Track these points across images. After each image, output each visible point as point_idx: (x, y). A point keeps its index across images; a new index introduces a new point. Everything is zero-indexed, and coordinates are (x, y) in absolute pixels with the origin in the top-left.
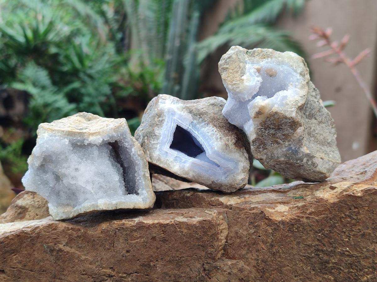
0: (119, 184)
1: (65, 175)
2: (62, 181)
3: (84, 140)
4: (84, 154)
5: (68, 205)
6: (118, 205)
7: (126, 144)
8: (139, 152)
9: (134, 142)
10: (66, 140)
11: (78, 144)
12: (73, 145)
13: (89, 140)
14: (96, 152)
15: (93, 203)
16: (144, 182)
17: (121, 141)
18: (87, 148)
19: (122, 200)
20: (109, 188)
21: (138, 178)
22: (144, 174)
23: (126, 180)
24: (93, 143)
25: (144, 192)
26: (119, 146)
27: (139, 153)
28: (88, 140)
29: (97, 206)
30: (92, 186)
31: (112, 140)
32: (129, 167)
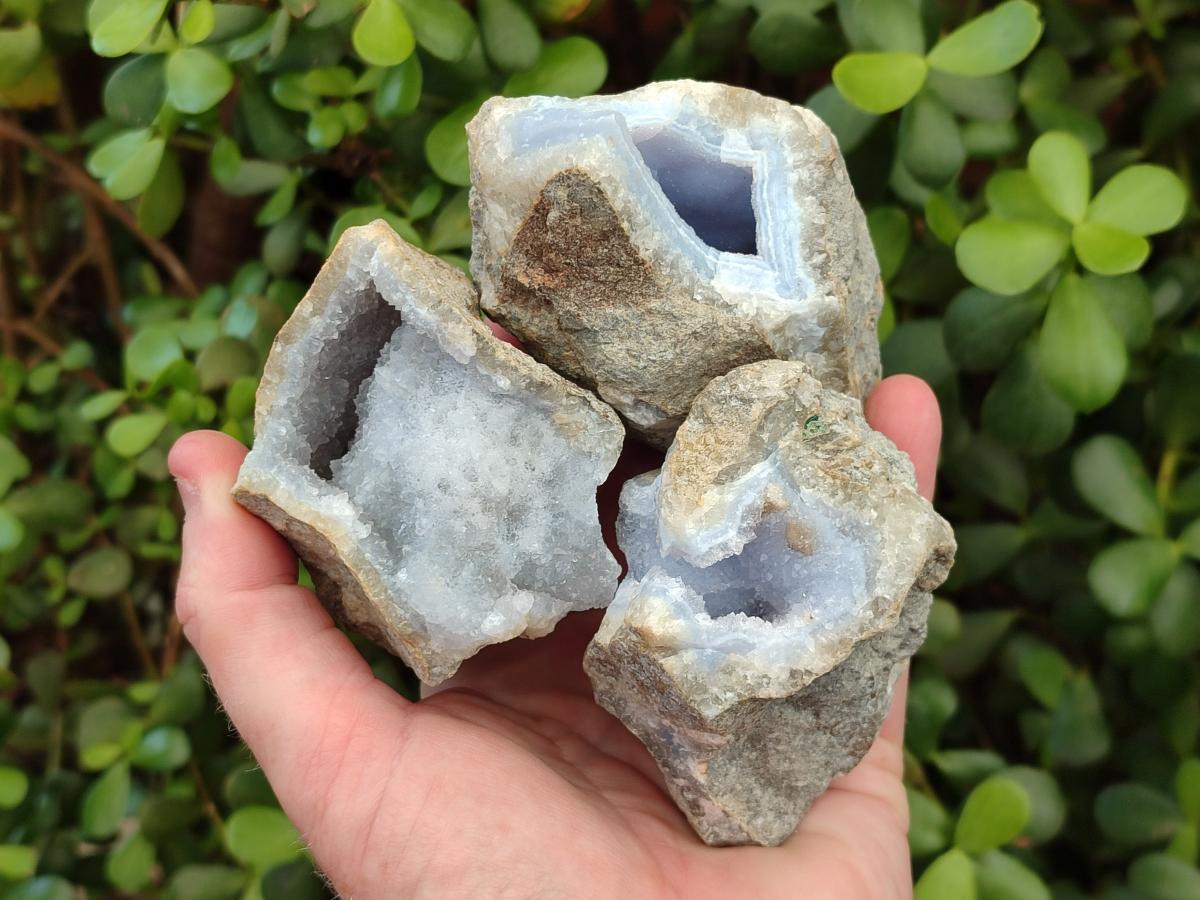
7: (285, 431)
11: (384, 547)
16: (333, 297)
17: (290, 450)
18: (376, 514)
21: (338, 322)
27: (277, 380)
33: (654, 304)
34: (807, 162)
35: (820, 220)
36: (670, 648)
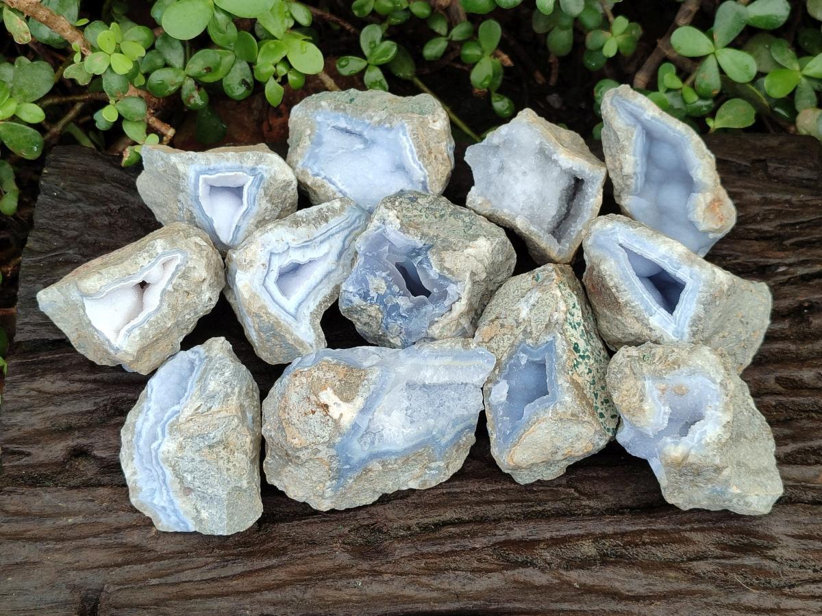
1: (510, 171)
2: (504, 173)
3: (554, 154)
4: (543, 166)
11: (546, 152)
12: (540, 149)
13: (559, 157)
14: (555, 174)
17: (587, 184)
18: (551, 163)
19: (540, 234)
20: (538, 215)
24: (559, 163)
26: (582, 186)
31: (580, 175)
33: (619, 317)
34: (706, 292)
35: (702, 314)
36: (686, 457)
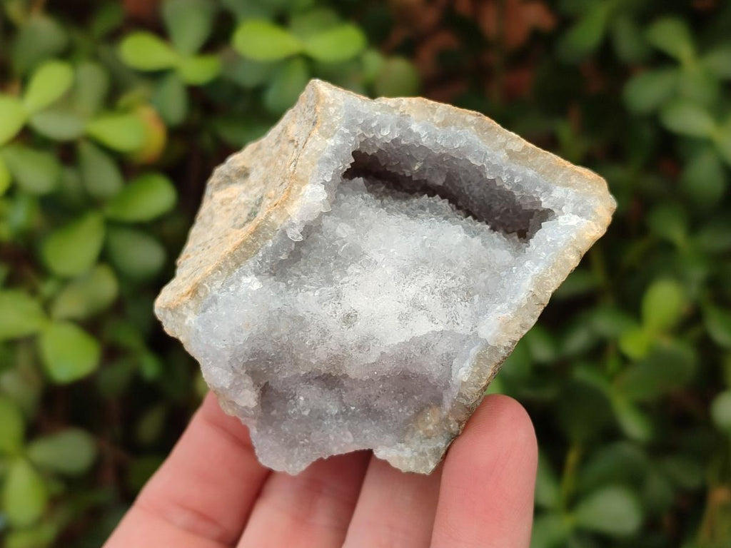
0: (477, 241)
1: (337, 360)
2: (345, 376)
3: (284, 233)
4: (322, 265)
5: (420, 411)
6: (538, 294)
7: (385, 134)
8: (435, 117)
9: (397, 108)
10: (246, 280)
11: (282, 258)
12: (274, 275)
13: (296, 220)
14: (343, 230)
15: (474, 351)
16: (530, 173)
17: (367, 140)
18: (312, 242)
19: (532, 273)
20: (467, 276)
21: (504, 179)
22: (510, 153)
23: (476, 210)
24: (311, 219)
25: (558, 192)
26: (372, 155)
27: (437, 119)
28: (293, 225)
29: (494, 349)
30: (425, 317)
31: (344, 162)
32: (450, 177)
